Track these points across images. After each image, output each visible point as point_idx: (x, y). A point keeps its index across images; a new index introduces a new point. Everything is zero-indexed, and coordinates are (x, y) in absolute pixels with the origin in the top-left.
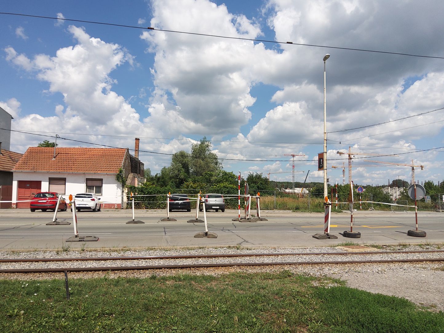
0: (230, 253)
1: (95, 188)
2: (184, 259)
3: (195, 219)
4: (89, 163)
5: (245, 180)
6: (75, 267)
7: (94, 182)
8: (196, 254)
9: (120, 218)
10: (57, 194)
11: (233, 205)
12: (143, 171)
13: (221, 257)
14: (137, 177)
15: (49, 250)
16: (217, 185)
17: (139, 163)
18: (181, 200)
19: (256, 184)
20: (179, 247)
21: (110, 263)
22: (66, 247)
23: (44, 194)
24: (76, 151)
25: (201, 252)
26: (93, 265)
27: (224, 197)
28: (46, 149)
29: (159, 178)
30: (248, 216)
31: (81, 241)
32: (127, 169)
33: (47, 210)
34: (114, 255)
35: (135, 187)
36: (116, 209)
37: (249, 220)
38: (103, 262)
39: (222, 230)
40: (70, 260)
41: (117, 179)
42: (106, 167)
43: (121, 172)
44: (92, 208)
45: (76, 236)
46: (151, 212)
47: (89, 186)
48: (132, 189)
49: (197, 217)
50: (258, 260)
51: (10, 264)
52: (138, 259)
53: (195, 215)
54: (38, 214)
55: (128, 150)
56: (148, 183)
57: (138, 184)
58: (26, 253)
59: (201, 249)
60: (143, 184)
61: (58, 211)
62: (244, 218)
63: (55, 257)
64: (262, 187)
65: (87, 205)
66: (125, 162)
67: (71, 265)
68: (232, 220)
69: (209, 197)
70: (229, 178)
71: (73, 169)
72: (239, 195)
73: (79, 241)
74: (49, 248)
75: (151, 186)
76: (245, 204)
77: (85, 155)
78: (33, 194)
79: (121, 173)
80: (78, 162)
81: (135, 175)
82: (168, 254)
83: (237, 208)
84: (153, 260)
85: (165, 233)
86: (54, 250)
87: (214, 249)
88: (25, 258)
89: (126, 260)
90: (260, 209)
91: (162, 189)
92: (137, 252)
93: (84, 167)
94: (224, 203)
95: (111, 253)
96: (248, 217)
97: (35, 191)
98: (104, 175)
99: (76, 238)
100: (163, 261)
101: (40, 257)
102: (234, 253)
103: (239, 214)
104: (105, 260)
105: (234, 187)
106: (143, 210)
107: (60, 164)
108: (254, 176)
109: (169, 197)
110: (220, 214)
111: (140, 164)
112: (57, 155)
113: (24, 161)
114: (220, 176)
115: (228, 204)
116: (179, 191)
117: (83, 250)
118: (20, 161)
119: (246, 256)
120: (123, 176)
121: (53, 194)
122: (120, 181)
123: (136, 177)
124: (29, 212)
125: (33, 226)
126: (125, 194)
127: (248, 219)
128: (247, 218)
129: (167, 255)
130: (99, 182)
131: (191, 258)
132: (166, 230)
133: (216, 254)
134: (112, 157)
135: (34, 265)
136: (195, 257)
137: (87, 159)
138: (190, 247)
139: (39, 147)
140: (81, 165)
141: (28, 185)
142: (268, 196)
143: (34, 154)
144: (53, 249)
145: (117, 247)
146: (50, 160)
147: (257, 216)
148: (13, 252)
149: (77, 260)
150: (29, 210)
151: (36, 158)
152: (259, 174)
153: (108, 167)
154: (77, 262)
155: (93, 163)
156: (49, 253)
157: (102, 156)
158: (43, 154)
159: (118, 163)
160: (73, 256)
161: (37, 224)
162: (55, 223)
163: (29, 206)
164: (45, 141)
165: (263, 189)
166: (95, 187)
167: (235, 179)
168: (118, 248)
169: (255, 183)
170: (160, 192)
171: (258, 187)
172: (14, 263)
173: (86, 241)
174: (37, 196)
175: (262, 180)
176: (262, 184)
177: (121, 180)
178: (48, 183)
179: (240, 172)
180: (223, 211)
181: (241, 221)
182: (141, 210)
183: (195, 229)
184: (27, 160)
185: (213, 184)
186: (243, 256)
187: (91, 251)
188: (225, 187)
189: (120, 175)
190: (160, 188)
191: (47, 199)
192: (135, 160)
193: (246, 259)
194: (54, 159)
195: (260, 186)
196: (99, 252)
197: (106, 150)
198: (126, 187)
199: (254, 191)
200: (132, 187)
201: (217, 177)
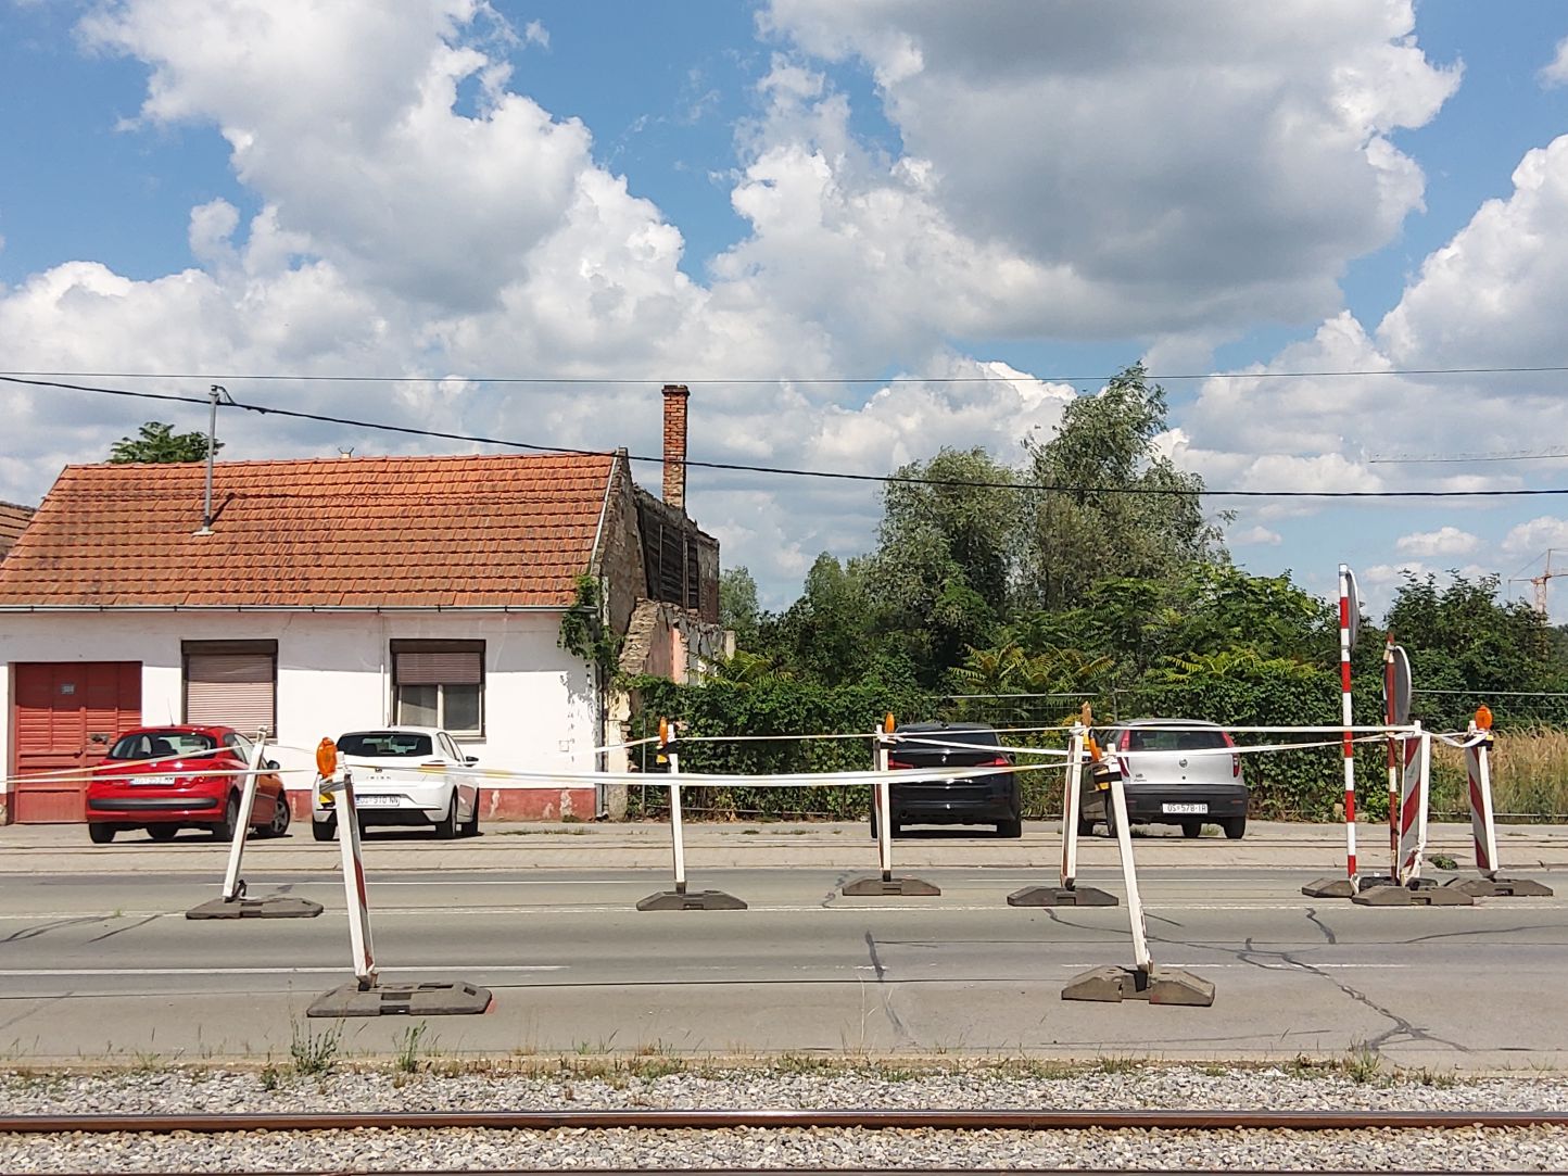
0: (1310, 1103)
1: (440, 695)
2: (1015, 1134)
3: (1055, 883)
4: (405, 547)
5: (1379, 623)
6: (375, 1164)
7: (436, 658)
8: (1086, 1106)
9: (598, 873)
10: (230, 735)
11: (1302, 793)
12: (714, 584)
13: (1252, 1131)
14: (683, 624)
15: (219, 1067)
16: (1188, 666)
17: (691, 540)
18: (957, 760)
19: (1452, 654)
20: (971, 1060)
21: (571, 1148)
22: (313, 1051)
23: (159, 740)
24: (330, 479)
25: (1118, 1095)
26: (476, 1155)
27: (1240, 740)
28: (157, 474)
29: (808, 631)
30: (1411, 862)
31: (393, 1011)
32: (620, 576)
33: (181, 832)
34: (591, 1096)
35: (672, 689)
36: (567, 819)
37: (1421, 892)
38: (531, 1136)
39: (1242, 957)
40: (346, 1125)
41: (569, 642)
42: (500, 571)
43: (587, 594)
44: (430, 816)
45: (365, 985)
46: (779, 839)
47: (407, 686)
48: (656, 697)
49: (1071, 873)
50: (1505, 1155)
51: (21, 1145)
52: (731, 1123)
53: (1054, 857)
54: (133, 854)
55: (624, 458)
56: (750, 660)
57: (690, 670)
58: (96, 1083)
59: (1117, 1076)
60: (720, 664)
61: (250, 837)
62: (1388, 879)
63: (255, 1104)
64: (1499, 673)
65: (406, 796)
66: (612, 532)
67: (350, 1152)
68: (1306, 892)
69: (1137, 741)
70: (1264, 613)
71: (314, 586)
72: (1348, 726)
73: (383, 1012)
74: (220, 1053)
75: (766, 682)
76: (1393, 788)
77: (382, 502)
78: (97, 740)
79: (588, 601)
80: (342, 547)
81: (669, 614)
82: (908, 1098)
83: (1330, 810)
84: (821, 1133)
85: (879, 971)
86: (247, 1062)
87: (1198, 1078)
88: (93, 1112)
89: (664, 1131)
90: (1497, 820)
91: (836, 698)
92: (720, 1084)
93: (375, 572)
94: (1238, 781)
95: (573, 1084)
96: (1416, 873)
97: (107, 722)
98: (494, 616)
99: (363, 994)
100: (884, 1139)
101: (176, 1103)
102: (1338, 1103)
103: (1352, 852)
104: (544, 1124)
105: (1300, 676)
106: (724, 825)
107: (240, 561)
108: (1439, 594)
109: (885, 745)
110: (1213, 851)
111: (699, 547)
112: (221, 509)
113: (44, 551)
114: (1200, 603)
115: (1266, 783)
116: (940, 704)
117: (411, 1067)
118: (18, 551)
119: (1422, 1125)
120: (599, 620)
121: (209, 736)
122: (582, 651)
123: (676, 625)
124: (77, 842)
125: (114, 925)
126: (614, 733)
127: (1414, 884)
128: (1406, 876)
129: (905, 1106)
130: (462, 657)
131: (1056, 1128)
132: (881, 950)
133: (1219, 1106)
134: (532, 508)
135: (149, 1150)
136: (1081, 1124)
137: (388, 523)
138: (1045, 1056)
139: (116, 461)
140: (360, 560)
141: (69, 689)
142: (1543, 728)
143: (92, 506)
144: (240, 1061)
145: (602, 1049)
146: (187, 539)
147: (1474, 861)
148: (26, 1074)
149: (385, 1126)
150: (82, 833)
151: (108, 528)
152: (1475, 582)
153: (514, 571)
154: (385, 1134)
155: (426, 546)
156: (222, 1080)
157: (478, 502)
158: (146, 505)
159: (570, 545)
160: (359, 1099)
161: (134, 911)
162: (235, 908)
163: (80, 811)
164: (147, 428)
165: (1502, 685)
166: (445, 693)
167: (1309, 619)
168: (611, 1058)
169: (1449, 641)
170: (823, 713)
171: (1469, 671)
172: (39, 1140)
173: (418, 1013)
174: (124, 750)
175: (1496, 621)
176: (1496, 649)
177: (588, 647)
178: (178, 672)
179: (1348, 576)
180: (1234, 831)
181: (1366, 895)
182: (714, 823)
183: (1064, 947)
184: (58, 540)
185: (1161, 660)
186: (1399, 1124)
187: (453, 1073)
188: (1240, 675)
189: (585, 616)
190: (819, 689)
191: (179, 765)
192: (667, 522)
193: (1425, 1142)
194: (205, 531)
195: (1486, 663)
196: (501, 1075)
197: (496, 464)
198: (624, 688)
199: (1444, 700)
200: (654, 687)
201: (1184, 610)
